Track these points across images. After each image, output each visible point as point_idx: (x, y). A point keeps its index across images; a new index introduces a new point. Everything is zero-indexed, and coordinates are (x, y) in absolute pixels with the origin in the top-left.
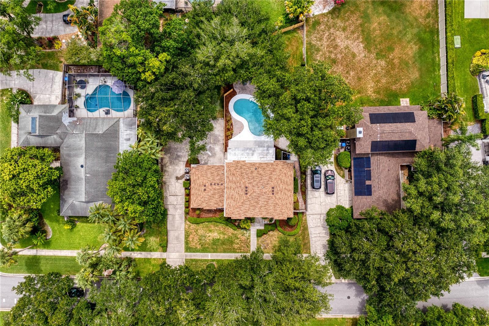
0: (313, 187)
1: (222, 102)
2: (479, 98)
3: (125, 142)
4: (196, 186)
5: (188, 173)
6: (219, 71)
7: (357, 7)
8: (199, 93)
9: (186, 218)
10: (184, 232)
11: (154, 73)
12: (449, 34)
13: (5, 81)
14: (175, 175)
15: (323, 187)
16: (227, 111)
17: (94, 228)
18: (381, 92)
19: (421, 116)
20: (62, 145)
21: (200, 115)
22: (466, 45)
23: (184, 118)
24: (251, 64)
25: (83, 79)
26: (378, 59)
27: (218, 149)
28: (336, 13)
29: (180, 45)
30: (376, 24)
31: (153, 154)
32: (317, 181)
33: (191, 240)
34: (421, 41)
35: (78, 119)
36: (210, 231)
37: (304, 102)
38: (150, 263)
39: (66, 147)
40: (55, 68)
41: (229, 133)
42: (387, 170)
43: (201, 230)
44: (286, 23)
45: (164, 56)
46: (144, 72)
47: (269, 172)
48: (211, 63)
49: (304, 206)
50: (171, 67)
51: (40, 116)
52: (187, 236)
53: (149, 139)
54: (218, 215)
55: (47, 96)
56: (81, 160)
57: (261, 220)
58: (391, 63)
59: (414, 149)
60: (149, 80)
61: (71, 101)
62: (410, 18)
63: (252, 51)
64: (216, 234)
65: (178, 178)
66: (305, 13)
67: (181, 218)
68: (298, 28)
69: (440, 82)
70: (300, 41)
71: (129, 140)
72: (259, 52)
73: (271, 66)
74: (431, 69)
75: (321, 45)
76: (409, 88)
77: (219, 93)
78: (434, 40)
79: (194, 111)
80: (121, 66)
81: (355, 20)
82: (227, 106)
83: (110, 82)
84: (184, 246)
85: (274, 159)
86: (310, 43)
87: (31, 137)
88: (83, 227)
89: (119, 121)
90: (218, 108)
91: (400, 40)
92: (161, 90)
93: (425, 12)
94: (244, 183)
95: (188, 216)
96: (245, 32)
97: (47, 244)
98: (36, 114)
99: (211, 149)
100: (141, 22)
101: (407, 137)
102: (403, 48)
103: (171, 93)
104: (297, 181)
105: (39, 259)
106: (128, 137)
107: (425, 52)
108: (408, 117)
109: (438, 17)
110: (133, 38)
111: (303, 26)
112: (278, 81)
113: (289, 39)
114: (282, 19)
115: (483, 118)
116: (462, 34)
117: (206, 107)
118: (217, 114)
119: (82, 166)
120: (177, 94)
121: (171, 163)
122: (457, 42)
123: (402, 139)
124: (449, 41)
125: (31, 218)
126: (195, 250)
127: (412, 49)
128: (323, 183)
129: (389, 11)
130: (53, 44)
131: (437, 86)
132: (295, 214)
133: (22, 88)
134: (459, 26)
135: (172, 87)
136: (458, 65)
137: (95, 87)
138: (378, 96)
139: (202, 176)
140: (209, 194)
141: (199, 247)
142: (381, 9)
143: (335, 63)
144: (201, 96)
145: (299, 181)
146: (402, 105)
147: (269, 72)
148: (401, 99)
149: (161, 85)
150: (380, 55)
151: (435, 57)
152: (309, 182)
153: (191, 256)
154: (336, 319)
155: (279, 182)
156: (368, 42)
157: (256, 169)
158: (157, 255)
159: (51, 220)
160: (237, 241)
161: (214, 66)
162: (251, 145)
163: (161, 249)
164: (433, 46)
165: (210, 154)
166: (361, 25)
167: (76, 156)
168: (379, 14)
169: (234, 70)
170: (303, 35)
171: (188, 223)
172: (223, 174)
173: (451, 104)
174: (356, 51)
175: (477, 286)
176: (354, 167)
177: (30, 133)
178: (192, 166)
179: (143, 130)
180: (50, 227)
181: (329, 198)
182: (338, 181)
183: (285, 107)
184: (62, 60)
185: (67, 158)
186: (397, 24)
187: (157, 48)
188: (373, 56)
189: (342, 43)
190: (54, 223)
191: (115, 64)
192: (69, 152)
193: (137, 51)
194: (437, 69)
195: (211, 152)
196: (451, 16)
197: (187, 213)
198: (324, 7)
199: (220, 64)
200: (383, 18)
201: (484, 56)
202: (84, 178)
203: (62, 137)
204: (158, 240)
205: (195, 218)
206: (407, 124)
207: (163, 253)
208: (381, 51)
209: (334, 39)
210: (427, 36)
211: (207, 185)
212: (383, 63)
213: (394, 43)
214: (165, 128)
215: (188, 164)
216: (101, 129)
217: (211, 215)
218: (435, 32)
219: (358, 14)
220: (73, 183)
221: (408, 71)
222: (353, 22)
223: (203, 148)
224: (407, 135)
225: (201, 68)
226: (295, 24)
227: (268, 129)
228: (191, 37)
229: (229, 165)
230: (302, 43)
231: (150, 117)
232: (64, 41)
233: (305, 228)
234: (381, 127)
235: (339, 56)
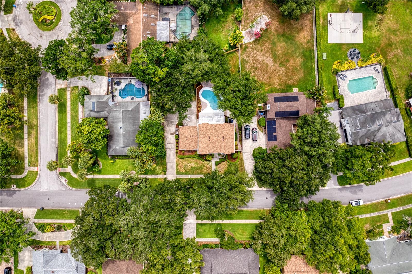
0: (246, 138)
1: (195, 92)
2: (336, 87)
3: (143, 114)
4: (182, 138)
5: (177, 131)
6: (194, 76)
7: (269, 38)
8: (184, 88)
9: (176, 155)
10: (175, 163)
11: (160, 78)
12: (319, 52)
13: (74, 82)
14: (170, 132)
15: (251, 137)
16: (198, 97)
17: (126, 162)
18: (283, 85)
19: (302, 97)
20: (109, 117)
21: (185, 99)
22: (330, 58)
23: (176, 101)
24: (210, 73)
25: (119, 80)
26: (280, 67)
27: (194, 117)
28: (257, 42)
29: (174, 63)
30: (279, 47)
31: (160, 120)
32: (248, 134)
33: (179, 167)
34: (304, 56)
35: (117, 102)
36: (190, 162)
37: (237, 92)
38: (157, 181)
39: (111, 118)
40: (102, 74)
41: (199, 109)
42: (285, 127)
43: (185, 162)
44: (229, 48)
45: (166, 69)
46: (154, 77)
47: (221, 129)
48: (190, 73)
49: (241, 148)
50: (169, 75)
51: (97, 101)
52: (177, 166)
53: (157, 113)
54: (194, 154)
55: (98, 90)
56: (120, 125)
57: (217, 155)
58: (287, 69)
59: (299, 115)
60: (157, 82)
61: (112, 93)
62: (298, 44)
63: (211, 66)
64: (193, 164)
65: (171, 134)
66: (240, 43)
67: (173, 155)
68: (236, 51)
69: (315, 79)
70: (237, 58)
71: (145, 113)
72: (215, 66)
73: (221, 73)
74: (310, 72)
75: (249, 60)
76: (298, 82)
77: (194, 87)
78: (311, 56)
79: (181, 97)
80: (142, 75)
81: (268, 45)
82: (198, 94)
83: (134, 82)
84: (175, 171)
85: (224, 122)
86: (243, 59)
87: (92, 112)
88: (119, 162)
89: (140, 103)
90: (194, 95)
91: (293, 56)
92: (164, 86)
93: (306, 40)
94: (208, 135)
95: (178, 155)
96: (207, 57)
97: (99, 172)
98: (94, 100)
99: (189, 118)
100: (155, 53)
101: (294, 109)
102: (295, 60)
103: (169, 88)
104: (237, 134)
105: (95, 180)
106: (145, 112)
107: (307, 62)
108: (295, 99)
109: (313, 43)
110: (150, 61)
111: (239, 49)
112: (224, 81)
113: (231, 56)
114: (228, 46)
115: (338, 98)
116: (327, 52)
117: (188, 95)
118: (193, 99)
119: (121, 128)
120: (173, 89)
121: (168, 126)
122: (325, 56)
123: (291, 110)
124: (319, 56)
125: (93, 156)
126: (182, 173)
127: (300, 61)
128: (251, 135)
129: (286, 40)
130: (101, 61)
131: (313, 81)
132: (236, 152)
133: (84, 85)
134: (325, 47)
135: (169, 85)
136: (325, 69)
137: (125, 85)
138: (281, 87)
139: (185, 132)
140: (190, 141)
141: (184, 171)
142: (282, 39)
143: (257, 69)
144: (185, 89)
145: (238, 134)
146: (294, 92)
147: (220, 76)
148: (294, 89)
149: (164, 84)
150: (281, 64)
151: (312, 65)
152: (243, 135)
153: (179, 177)
154: (260, 210)
155: (227, 134)
156: (275, 57)
157: (214, 127)
158: (161, 176)
159: (102, 158)
160: (205, 168)
161: (192, 74)
162: (211, 115)
163: (163, 173)
164: (311, 59)
165: (189, 121)
166: (271, 48)
167: (117, 122)
168: (281, 42)
169: (202, 76)
170: (239, 54)
171: (178, 158)
172: (197, 130)
173: (318, 91)
174: (268, 63)
175: (338, 191)
176: (267, 126)
177: (92, 110)
178: (179, 127)
179: (153, 108)
180: (101, 162)
181: (254, 143)
182: (259, 134)
183: (228, 95)
184: (106, 70)
185: (112, 123)
186: (291, 47)
187: (162, 65)
188: (277, 65)
189: (260, 58)
190: (103, 160)
191: (139, 73)
192: (112, 120)
193: (152, 67)
194: (313, 71)
195: (190, 119)
196: (319, 43)
197: (177, 153)
198: (251, 39)
199: (195, 73)
200: (283, 44)
201: (339, 64)
202: (122, 134)
203: (109, 112)
204: (161, 168)
205: (182, 155)
206: (294, 102)
207: (164, 175)
208: (282, 62)
209: (256, 56)
210: (307, 54)
211: (188, 136)
212: (283, 69)
213: (290, 58)
214: (167, 106)
215: (177, 126)
216: (130, 108)
217: (190, 154)
218: (312, 51)
219: (269, 42)
220: (116, 137)
221: (297, 73)
222: (267, 47)
223: (186, 117)
224: (294, 108)
225: (185, 76)
226: (234, 49)
227: (220, 106)
228: (179, 58)
229: (200, 125)
230: (239, 59)
231: (158, 101)
232: (107, 59)
233: (242, 160)
234: (280, 104)
235: (259, 66)
